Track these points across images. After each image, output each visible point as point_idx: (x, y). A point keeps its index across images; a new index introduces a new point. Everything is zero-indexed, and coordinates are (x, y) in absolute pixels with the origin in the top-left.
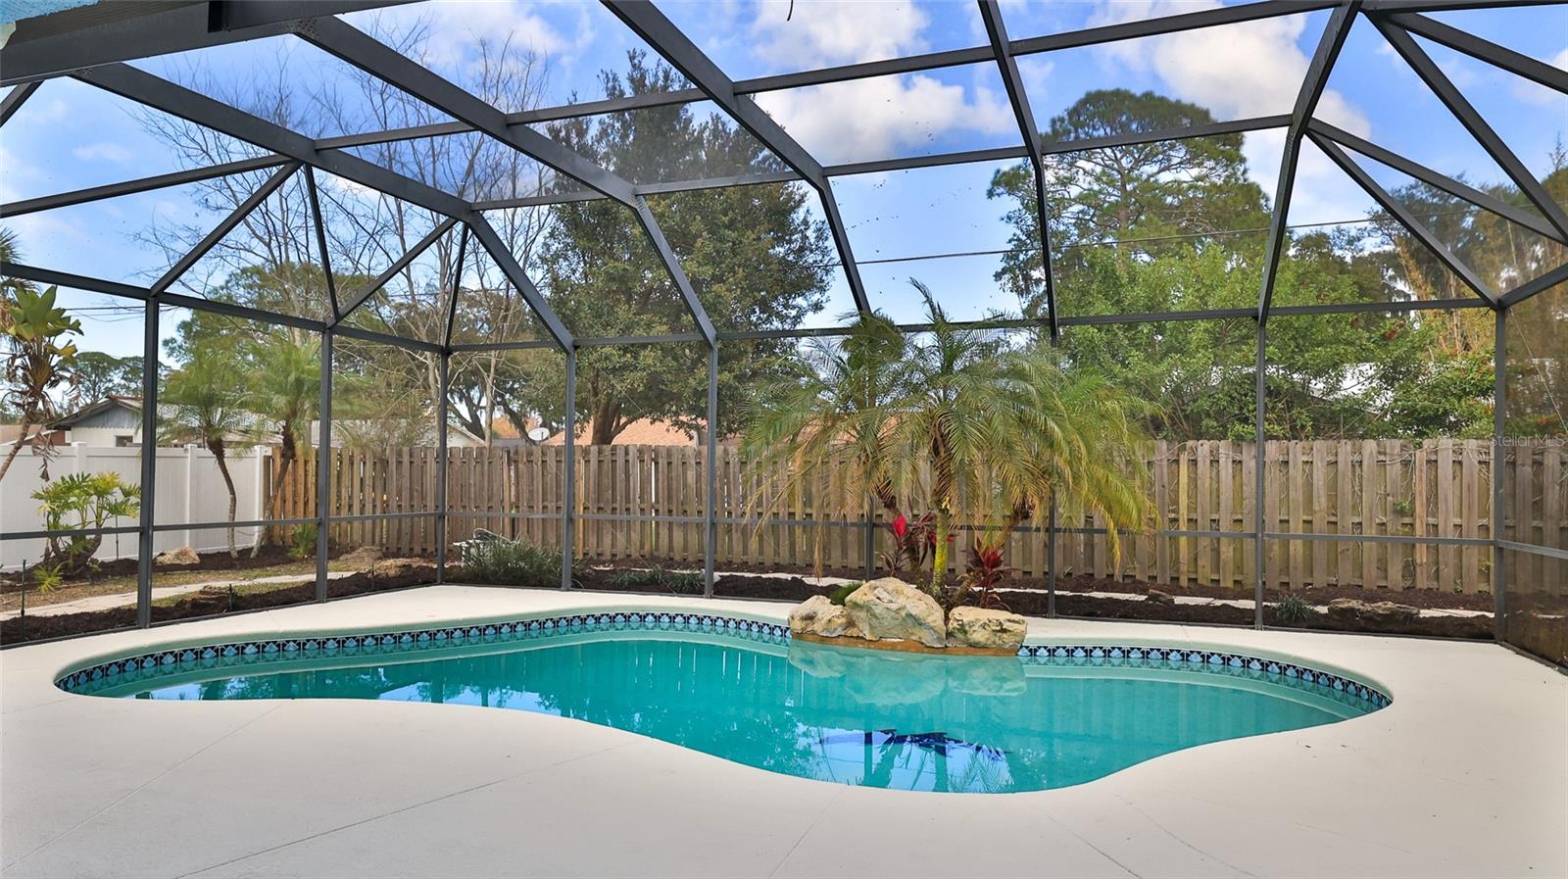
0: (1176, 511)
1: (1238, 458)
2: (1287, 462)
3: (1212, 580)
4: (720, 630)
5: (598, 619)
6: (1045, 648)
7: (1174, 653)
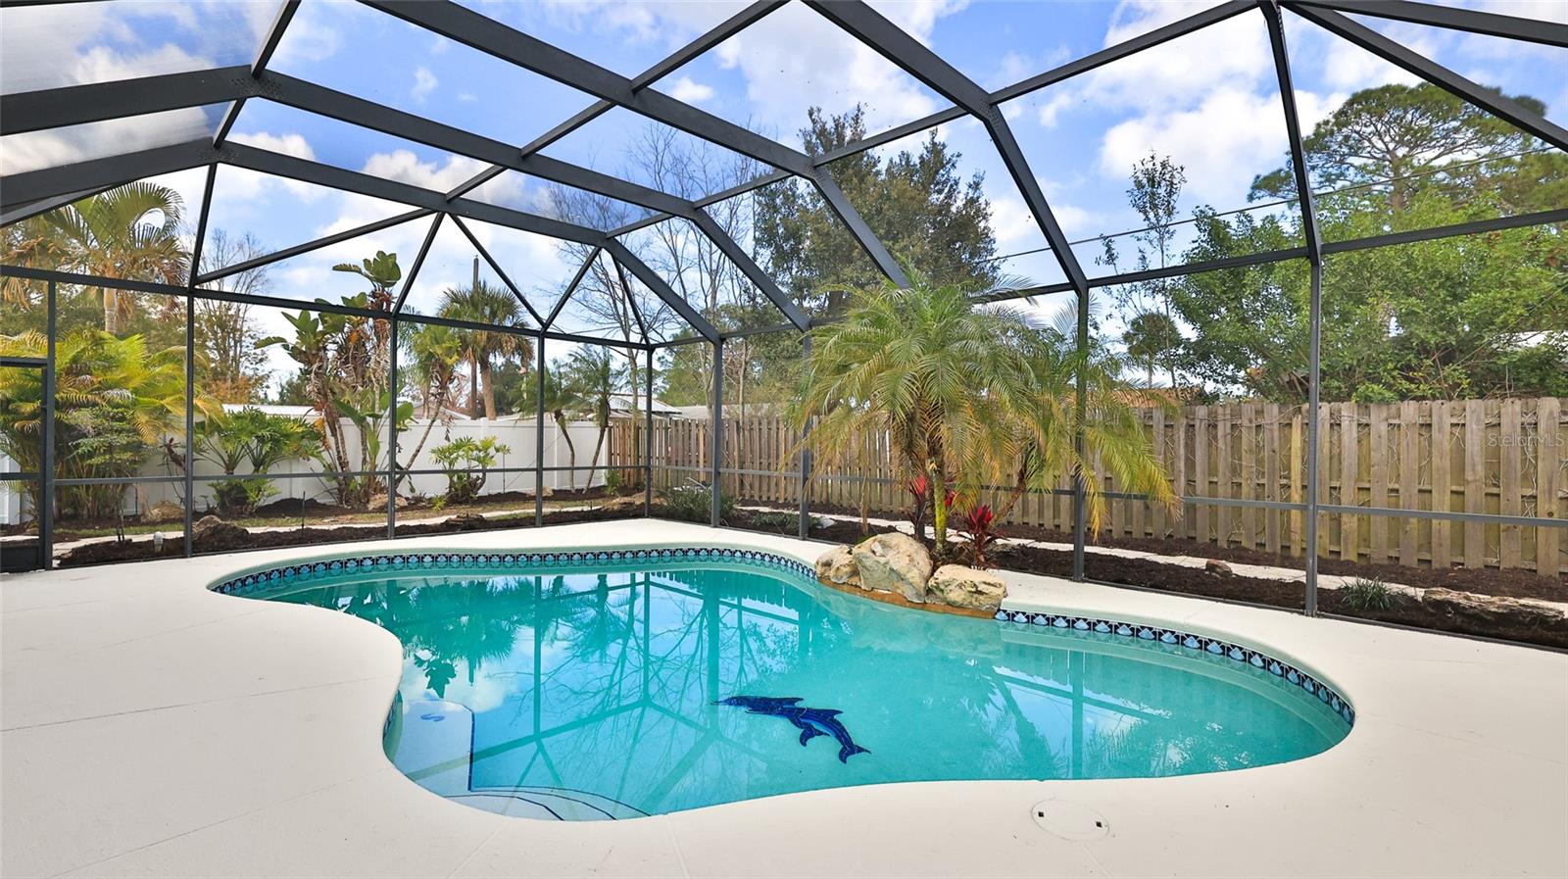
0: (1288, 477)
1: (1364, 421)
2: (1430, 425)
3: (1331, 552)
4: (767, 564)
5: (697, 552)
6: (1024, 613)
7: (1168, 635)
